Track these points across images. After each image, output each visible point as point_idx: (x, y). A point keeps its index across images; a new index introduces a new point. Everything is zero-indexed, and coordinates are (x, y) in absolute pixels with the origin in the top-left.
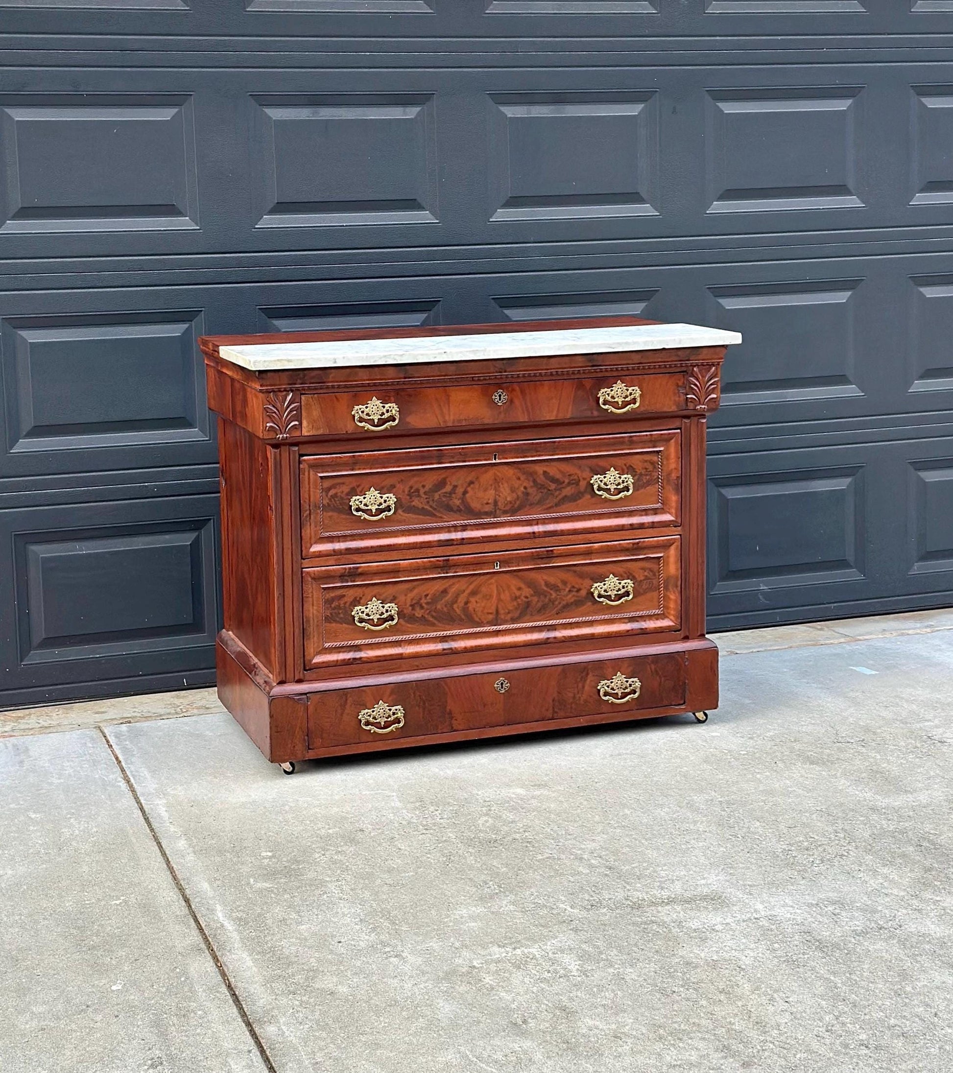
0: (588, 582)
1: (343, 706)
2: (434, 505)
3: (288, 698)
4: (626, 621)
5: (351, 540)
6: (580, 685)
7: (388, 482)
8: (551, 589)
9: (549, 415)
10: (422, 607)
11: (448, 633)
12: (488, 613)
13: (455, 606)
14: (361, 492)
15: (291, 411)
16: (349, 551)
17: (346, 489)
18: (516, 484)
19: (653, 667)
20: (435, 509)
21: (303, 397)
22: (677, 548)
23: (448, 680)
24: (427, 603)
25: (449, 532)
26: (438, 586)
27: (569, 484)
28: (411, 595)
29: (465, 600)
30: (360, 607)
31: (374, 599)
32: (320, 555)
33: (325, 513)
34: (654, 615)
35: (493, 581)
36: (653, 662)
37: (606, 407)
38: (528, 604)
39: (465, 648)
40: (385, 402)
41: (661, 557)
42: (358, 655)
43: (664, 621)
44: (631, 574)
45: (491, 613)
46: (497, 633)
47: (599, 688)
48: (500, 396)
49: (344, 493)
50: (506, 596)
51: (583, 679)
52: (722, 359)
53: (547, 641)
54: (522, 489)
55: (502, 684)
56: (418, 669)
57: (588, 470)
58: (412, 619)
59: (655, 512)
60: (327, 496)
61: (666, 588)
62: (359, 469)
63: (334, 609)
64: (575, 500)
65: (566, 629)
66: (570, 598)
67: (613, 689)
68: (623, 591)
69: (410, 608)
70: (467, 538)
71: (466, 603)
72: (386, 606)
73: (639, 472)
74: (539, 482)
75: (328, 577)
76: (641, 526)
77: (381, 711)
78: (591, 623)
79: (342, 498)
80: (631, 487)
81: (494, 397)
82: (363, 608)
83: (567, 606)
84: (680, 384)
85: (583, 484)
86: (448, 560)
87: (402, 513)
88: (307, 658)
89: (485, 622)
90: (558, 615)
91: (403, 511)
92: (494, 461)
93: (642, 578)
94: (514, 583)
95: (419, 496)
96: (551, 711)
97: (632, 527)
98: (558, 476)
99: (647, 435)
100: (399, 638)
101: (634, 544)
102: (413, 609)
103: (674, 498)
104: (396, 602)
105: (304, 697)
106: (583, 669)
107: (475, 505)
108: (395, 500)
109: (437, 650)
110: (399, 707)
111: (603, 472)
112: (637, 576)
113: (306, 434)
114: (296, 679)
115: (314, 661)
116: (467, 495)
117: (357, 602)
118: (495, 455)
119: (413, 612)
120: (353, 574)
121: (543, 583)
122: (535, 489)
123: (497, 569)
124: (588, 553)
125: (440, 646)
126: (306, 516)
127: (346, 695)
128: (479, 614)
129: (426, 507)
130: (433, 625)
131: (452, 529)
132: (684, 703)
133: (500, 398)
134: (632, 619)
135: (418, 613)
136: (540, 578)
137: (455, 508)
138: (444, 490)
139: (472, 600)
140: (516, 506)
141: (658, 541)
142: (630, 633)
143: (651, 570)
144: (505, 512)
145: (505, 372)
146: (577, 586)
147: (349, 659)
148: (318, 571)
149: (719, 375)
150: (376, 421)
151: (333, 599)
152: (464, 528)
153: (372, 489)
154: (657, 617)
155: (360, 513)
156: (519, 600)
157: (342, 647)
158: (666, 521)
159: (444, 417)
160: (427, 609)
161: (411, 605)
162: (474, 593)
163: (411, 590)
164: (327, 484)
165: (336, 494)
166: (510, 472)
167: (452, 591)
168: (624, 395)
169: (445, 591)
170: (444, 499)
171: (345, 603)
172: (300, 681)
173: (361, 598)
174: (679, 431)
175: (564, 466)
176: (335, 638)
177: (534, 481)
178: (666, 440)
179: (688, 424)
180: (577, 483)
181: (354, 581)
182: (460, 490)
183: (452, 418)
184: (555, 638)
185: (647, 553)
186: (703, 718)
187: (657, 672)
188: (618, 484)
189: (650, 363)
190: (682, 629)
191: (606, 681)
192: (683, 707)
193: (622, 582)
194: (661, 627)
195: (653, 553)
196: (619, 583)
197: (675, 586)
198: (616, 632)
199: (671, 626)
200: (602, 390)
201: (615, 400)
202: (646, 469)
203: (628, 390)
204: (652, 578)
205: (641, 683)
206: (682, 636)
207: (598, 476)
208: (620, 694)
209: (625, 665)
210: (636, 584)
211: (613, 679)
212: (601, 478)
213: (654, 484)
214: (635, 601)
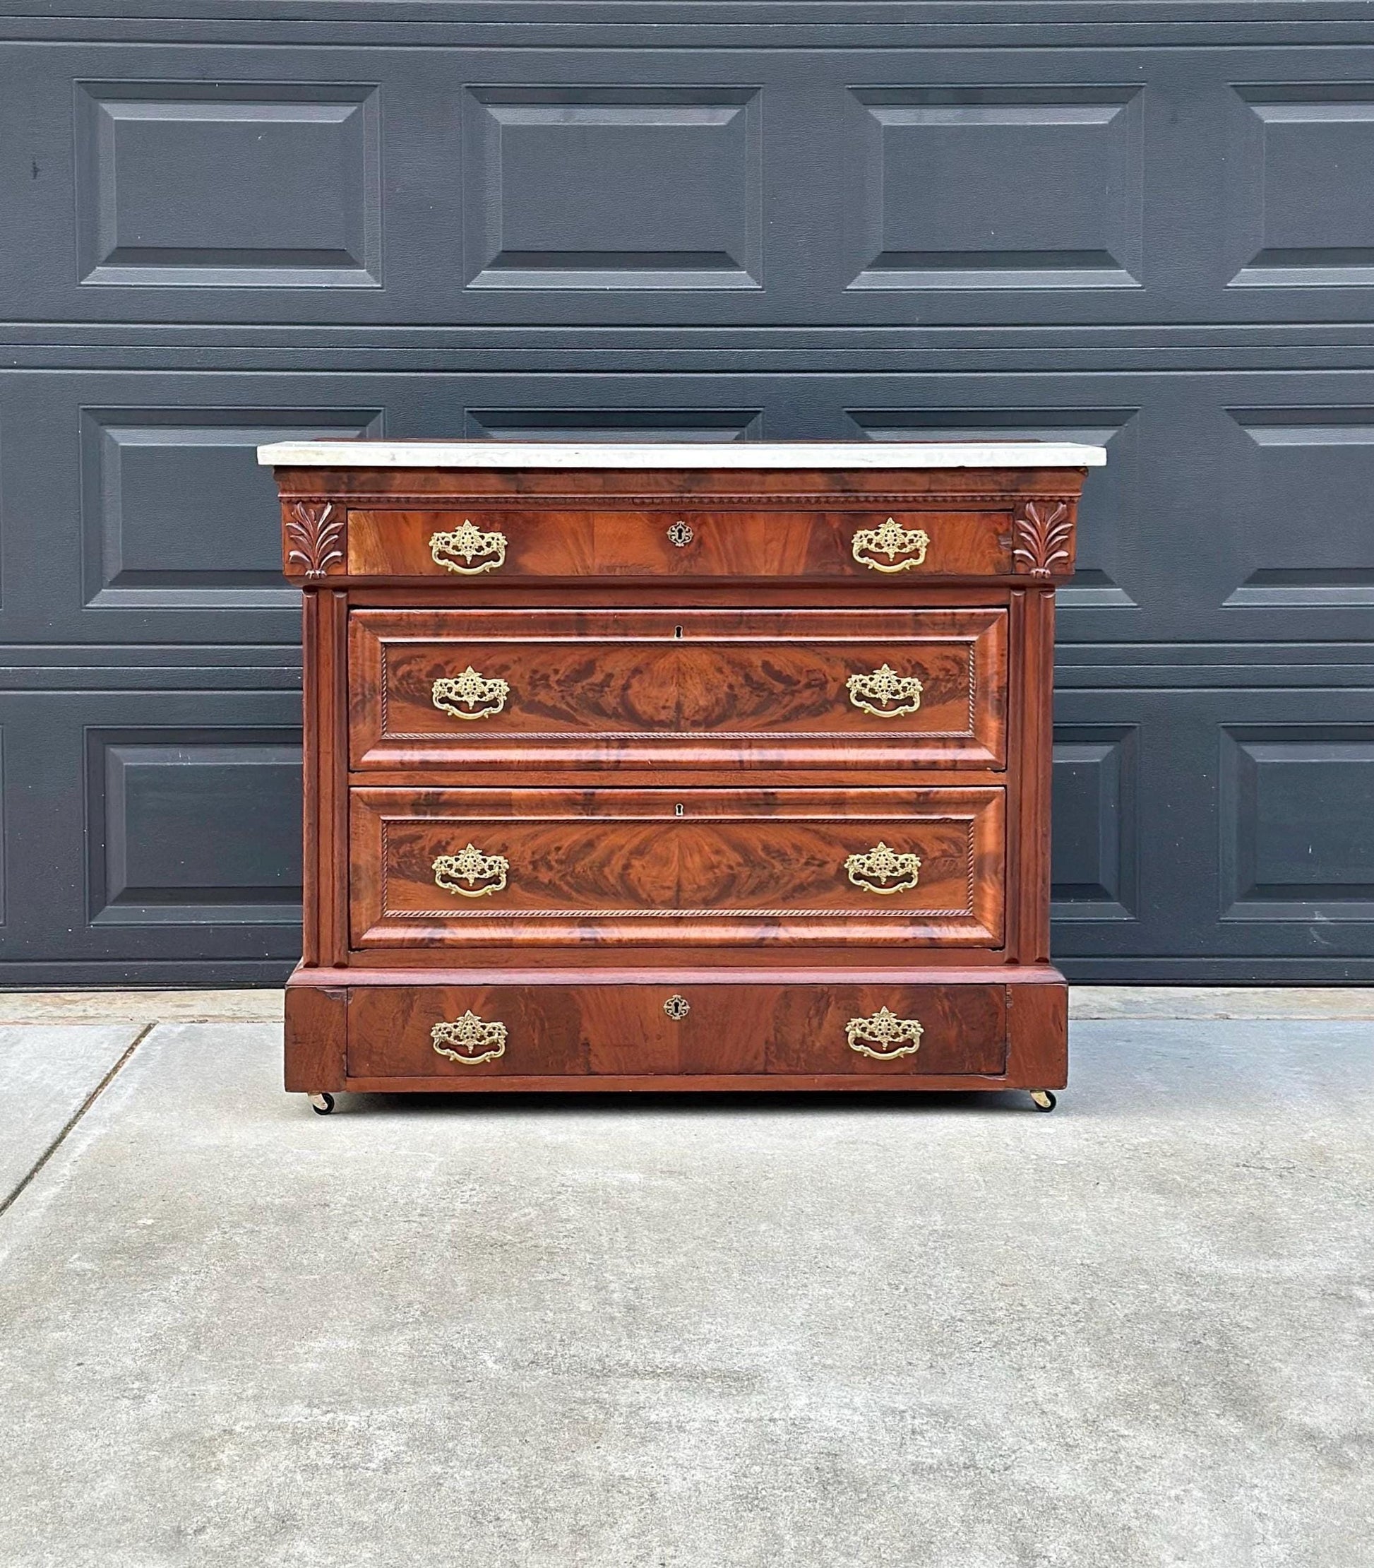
0: (838, 851)
1: (406, 1013)
2: (573, 702)
3: (314, 989)
4: (907, 922)
5: (432, 748)
6: (815, 1022)
7: (498, 660)
8: (773, 858)
9: (766, 569)
10: (550, 868)
11: (594, 913)
12: (663, 888)
13: (607, 870)
14: (451, 672)
15: (329, 535)
16: (425, 766)
17: (426, 666)
18: (716, 678)
19: (947, 1004)
20: (575, 710)
21: (351, 514)
22: (998, 806)
23: (585, 989)
24: (560, 862)
25: (597, 747)
26: (578, 835)
27: (808, 686)
28: (532, 845)
29: (624, 861)
30: (446, 858)
31: (470, 846)
32: (378, 767)
33: (391, 702)
34: (957, 917)
35: (672, 834)
36: (946, 995)
37: (865, 560)
38: (733, 878)
39: (620, 941)
40: (483, 529)
41: (971, 820)
42: (439, 933)
43: (975, 930)
44: (917, 845)
45: (669, 888)
46: (678, 921)
47: (847, 1029)
48: (680, 531)
49: (424, 672)
50: (695, 862)
51: (821, 1013)
52: (1077, 491)
53: (760, 944)
54: (725, 688)
55: (677, 1005)
56: (538, 965)
57: (843, 664)
58: (532, 885)
59: (962, 743)
60: (395, 674)
61: (980, 874)
62: (448, 635)
63: (405, 855)
64: (819, 714)
65: (797, 925)
66: (806, 875)
67: (873, 1034)
68: (902, 872)
69: (530, 867)
70: (624, 762)
71: (627, 867)
72: (490, 860)
73: (933, 674)
74: (755, 678)
75: (391, 804)
76: (933, 766)
77: (469, 1026)
78: (843, 921)
79: (420, 681)
80: (917, 699)
81: (669, 533)
82: (452, 860)
83: (801, 888)
84: (1001, 530)
85: (832, 689)
86: (593, 794)
87: (520, 713)
88: (354, 930)
89: (658, 901)
90: (786, 900)
91: (522, 710)
92: (675, 639)
93: (937, 854)
94: (709, 841)
95: (548, 686)
96: (762, 1058)
97: (916, 766)
98: (789, 671)
99: (945, 614)
100: (511, 913)
101: (919, 794)
102: (535, 868)
103: (993, 725)
104: (505, 854)
105: (344, 991)
106: (821, 996)
107: (642, 707)
108: (508, 689)
109: (572, 940)
110: (499, 1024)
111: (870, 670)
112: (928, 850)
113: (354, 573)
114: (336, 961)
115: (365, 937)
116: (630, 692)
117: (440, 848)
118: (679, 629)
119: (535, 874)
120: (434, 804)
121: (760, 847)
122: (748, 689)
123: (680, 816)
124: (838, 803)
125: (577, 933)
126: (357, 704)
127: (410, 995)
128: (648, 887)
129: (558, 705)
130: (570, 899)
131: (604, 744)
132: (1004, 1073)
133: (680, 534)
134: (916, 921)
135: (544, 876)
136: (754, 838)
137: (610, 712)
138: (589, 681)
139: (636, 863)
140: (714, 715)
141: (962, 793)
142: (911, 944)
143: (955, 842)
144: (695, 725)
145: (689, 492)
146: (819, 856)
147: (423, 939)
148: (376, 795)
149: (1073, 519)
150: (469, 559)
151: (401, 842)
152: (624, 744)
153: (470, 669)
154: (962, 921)
155: (446, 706)
156: (716, 871)
157: (414, 919)
158: (978, 761)
159: (583, 560)
160: (559, 871)
161: (531, 862)
162: (639, 852)
163: (535, 836)
164: (394, 656)
165: (409, 674)
166: (702, 658)
167: (602, 847)
168: (898, 543)
169: (590, 845)
170: (590, 695)
171: (423, 849)
172: (340, 966)
173: (448, 843)
174: (1004, 610)
175: (799, 656)
176: (406, 902)
177: (747, 677)
178: (982, 624)
179: (1022, 600)
180: (823, 685)
181: (437, 814)
182: (617, 683)
183: (598, 561)
184: (776, 939)
185: (945, 813)
186: (1045, 1102)
187: (954, 1014)
188: (896, 692)
189: (945, 491)
190: (1007, 947)
191: (860, 1020)
192: (1001, 1078)
193: (902, 858)
194: (967, 939)
195: (956, 813)
196: (896, 859)
197: (996, 873)
198: (885, 940)
199: (988, 939)
200: (860, 533)
201: (883, 550)
202: (948, 671)
203: (905, 535)
204: (956, 855)
205: (922, 1030)
206: (1006, 958)
207: (861, 676)
208: (885, 1045)
209: (897, 996)
210: (927, 863)
211: (873, 1017)
212: (866, 679)
213: (961, 697)
214: (924, 890)
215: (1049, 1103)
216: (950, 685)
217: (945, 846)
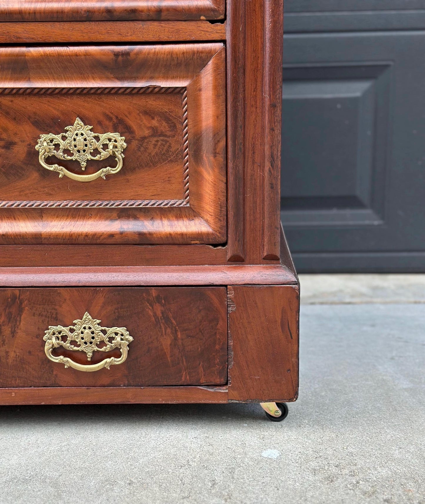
0: (27, 129)
4: (115, 214)
6: (7, 330)
19: (159, 309)
22: (216, 69)
34: (171, 208)
36: (158, 299)
41: (185, 88)
43: (192, 223)
44: (121, 121)
47: (44, 338)
51: (13, 320)
61: (197, 156)
67: (73, 342)
68: (104, 154)
78: (39, 213)
93: (147, 132)
101: (117, 53)
112: (135, 128)
124: (19, 67)
132: (226, 384)
134: (125, 213)
142: (119, 239)
143: (166, 117)
146: (3, 136)
154: (178, 213)
185: (152, 78)
186: (277, 412)
187: (167, 320)
190: (229, 242)
191: (60, 328)
192: (224, 390)
193: (103, 137)
194: (182, 234)
195: (166, 77)
196: (97, 138)
197: (215, 154)
198: (87, 235)
199: (208, 234)
204: (169, 133)
205: (131, 338)
206: (229, 256)
208: (90, 355)
209: (100, 300)
210: (135, 143)
211: (74, 325)
214: (131, 177)
215: (280, 413)
217: (155, 123)
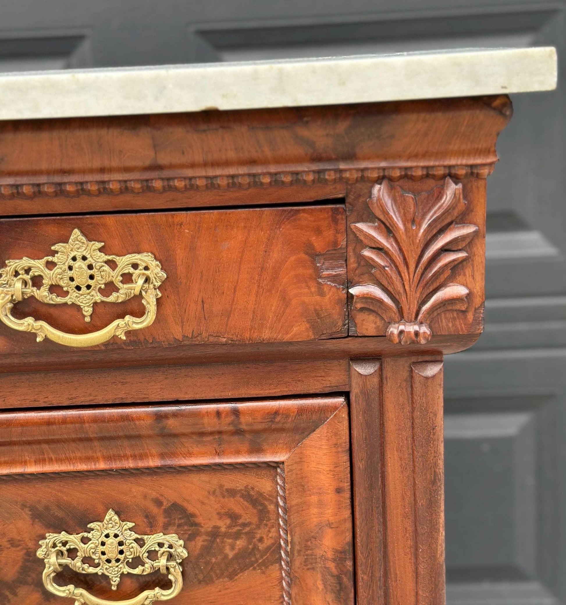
37: (25, 324)
57: (26, 514)
73: (207, 526)
80: (177, 578)
84: (318, 244)
99: (218, 413)
111: (80, 522)
149: (476, 216)
168: (100, 281)
174: (341, 400)
178: (295, 429)
179: (376, 380)
188: (137, 562)
189: (193, 166)
200: (13, 264)
201: (68, 300)
202: (234, 517)
203: (112, 264)
207: (64, 536)
212: (74, 540)
213: (265, 565)
216: (240, 543)
